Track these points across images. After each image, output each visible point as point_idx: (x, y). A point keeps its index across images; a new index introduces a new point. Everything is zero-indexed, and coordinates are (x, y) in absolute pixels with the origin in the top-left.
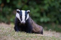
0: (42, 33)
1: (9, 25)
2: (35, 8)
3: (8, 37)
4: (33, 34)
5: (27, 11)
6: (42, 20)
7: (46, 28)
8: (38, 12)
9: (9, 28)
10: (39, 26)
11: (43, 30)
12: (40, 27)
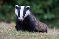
0: (46, 31)
1: (10, 24)
2: (37, 4)
3: (10, 37)
4: (37, 33)
5: (27, 7)
6: (46, 17)
7: (50, 25)
8: (41, 8)
9: (10, 27)
10: (42, 24)
11: (48, 28)
12: (44, 25)
